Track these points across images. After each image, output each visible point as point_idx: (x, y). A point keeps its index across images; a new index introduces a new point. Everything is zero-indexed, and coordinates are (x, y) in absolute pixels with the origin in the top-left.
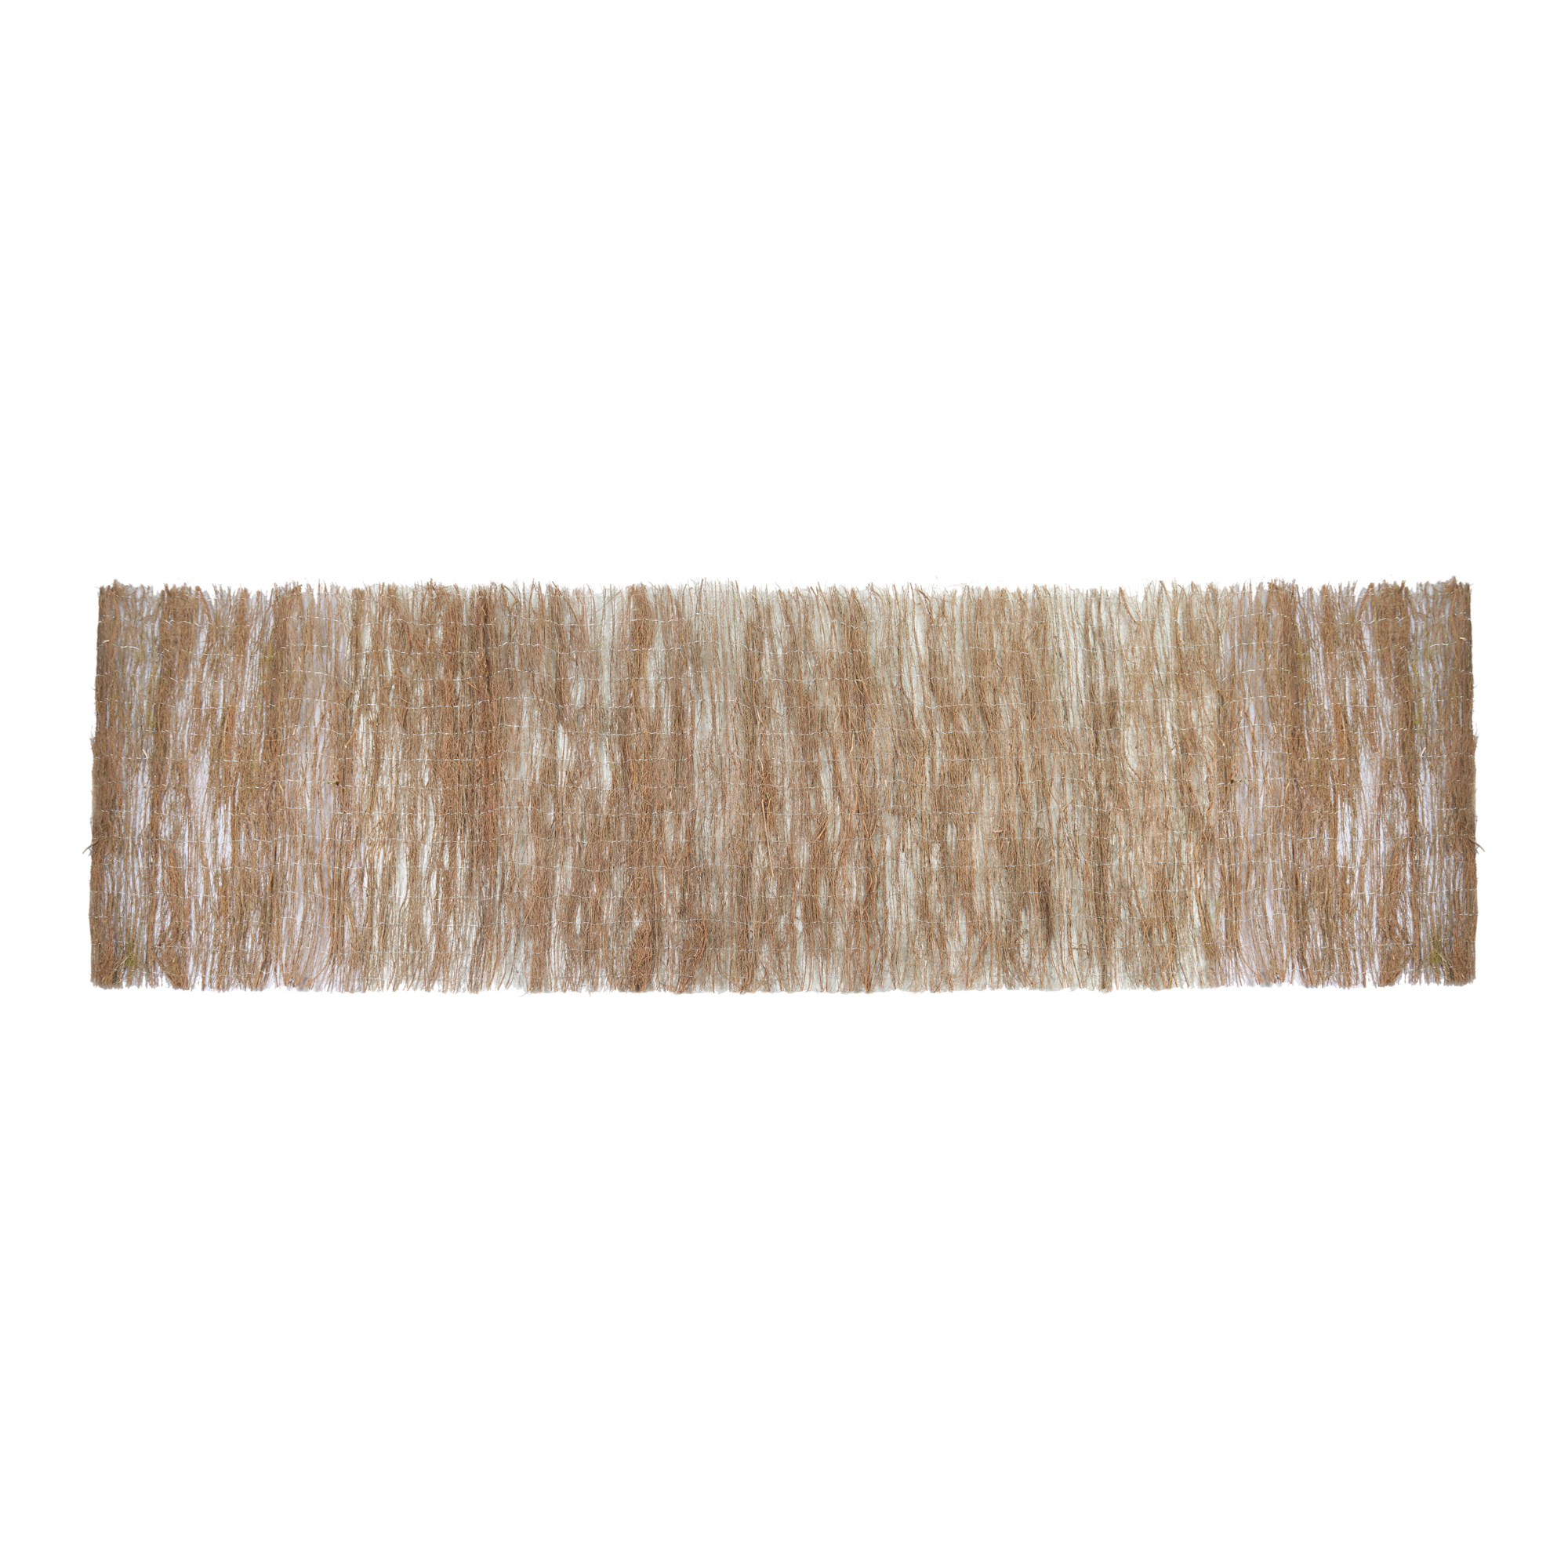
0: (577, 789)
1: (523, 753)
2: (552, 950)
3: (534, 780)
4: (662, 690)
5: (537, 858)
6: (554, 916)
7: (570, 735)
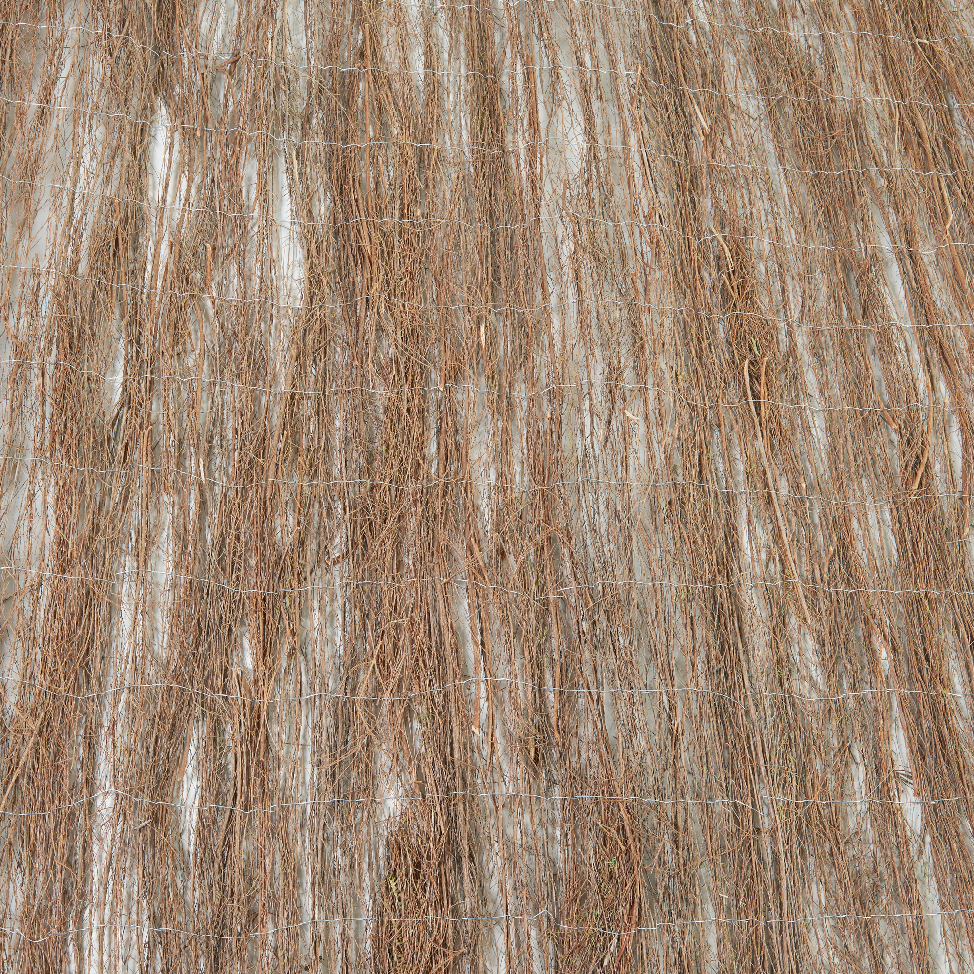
0: (200, 299)
1: (45, 184)
2: (92, 918)
3: (74, 270)
4: (442, 33)
5: (62, 543)
6: (104, 769)
7: (188, 136)
